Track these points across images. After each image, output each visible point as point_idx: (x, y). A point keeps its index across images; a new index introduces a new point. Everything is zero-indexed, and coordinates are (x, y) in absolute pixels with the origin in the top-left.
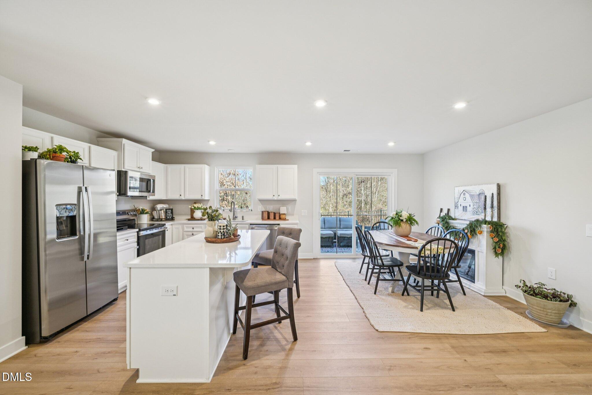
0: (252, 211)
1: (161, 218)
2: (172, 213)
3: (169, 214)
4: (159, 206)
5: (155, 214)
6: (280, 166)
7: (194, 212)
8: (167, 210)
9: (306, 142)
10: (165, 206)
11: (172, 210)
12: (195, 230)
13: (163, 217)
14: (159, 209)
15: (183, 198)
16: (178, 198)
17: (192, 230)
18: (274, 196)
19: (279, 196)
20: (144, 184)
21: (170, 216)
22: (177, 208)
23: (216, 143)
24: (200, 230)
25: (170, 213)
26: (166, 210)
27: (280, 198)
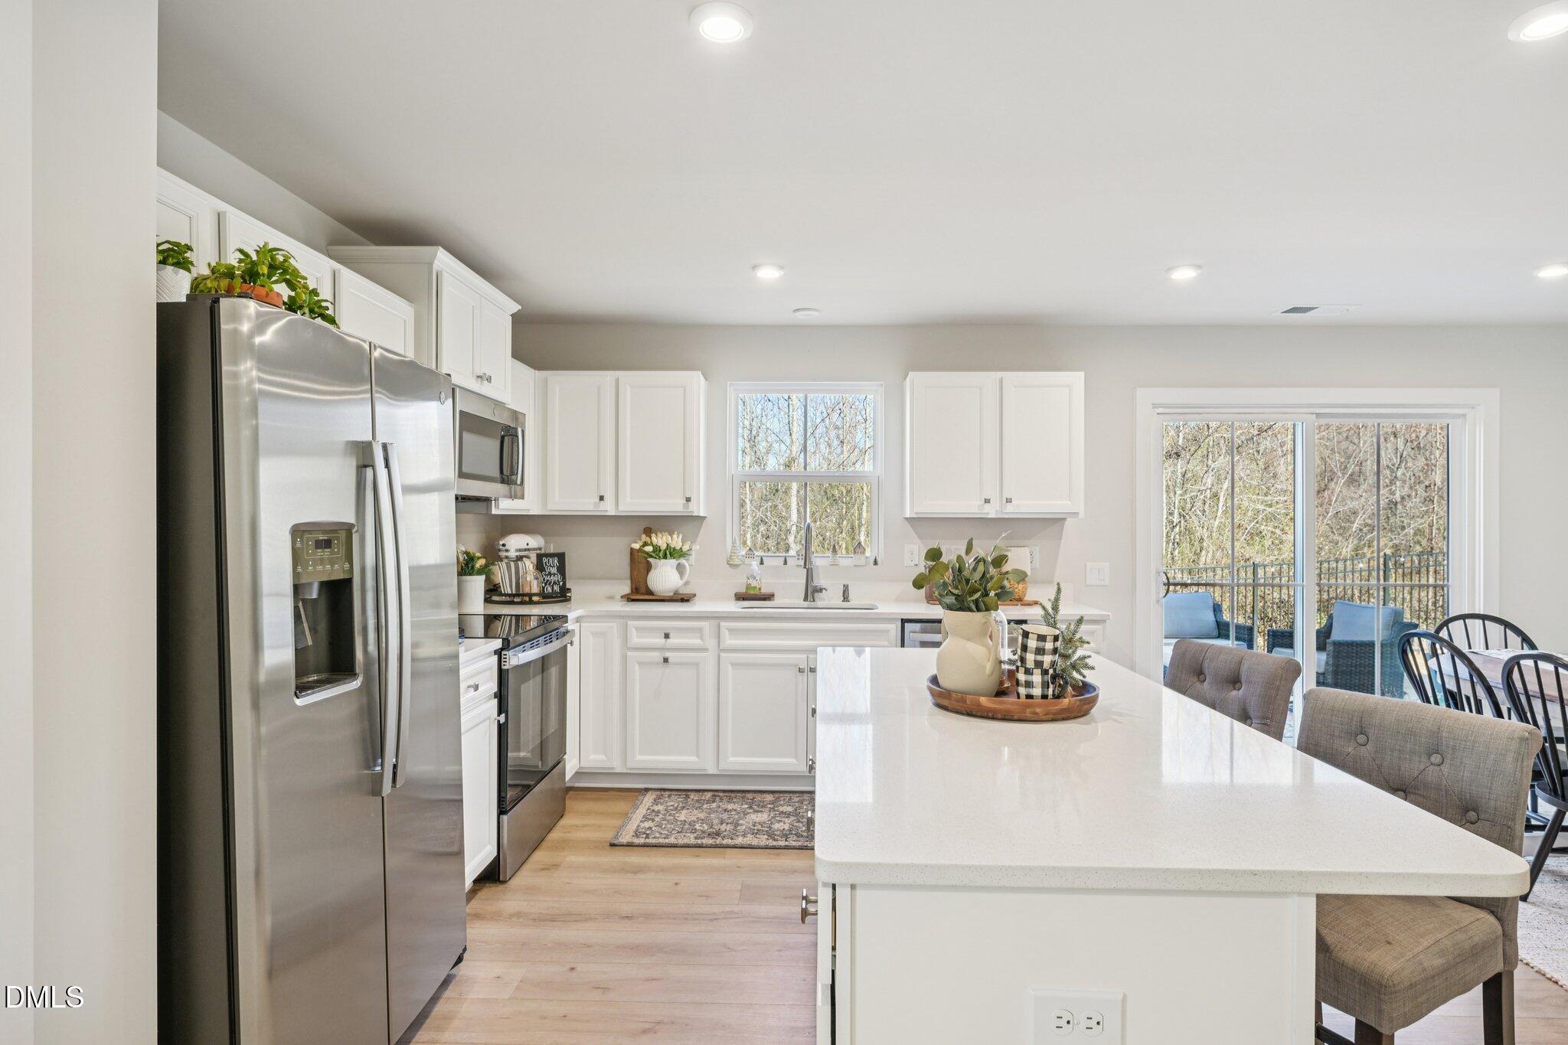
0: (876, 563)
1: (527, 590)
2: (562, 569)
3: (550, 574)
4: (515, 543)
5: (502, 574)
6: (1011, 377)
7: (649, 568)
8: (545, 560)
9: (1169, 270)
10: (534, 542)
11: (561, 557)
12: (673, 641)
13: (535, 589)
14: (513, 554)
15: (609, 508)
16: (592, 508)
17: (660, 641)
18: (987, 501)
19: (1009, 501)
20: (490, 447)
21: (555, 583)
22: (582, 552)
23: (782, 273)
24: (696, 642)
25: (554, 570)
26: (540, 557)
27: (1010, 511)
